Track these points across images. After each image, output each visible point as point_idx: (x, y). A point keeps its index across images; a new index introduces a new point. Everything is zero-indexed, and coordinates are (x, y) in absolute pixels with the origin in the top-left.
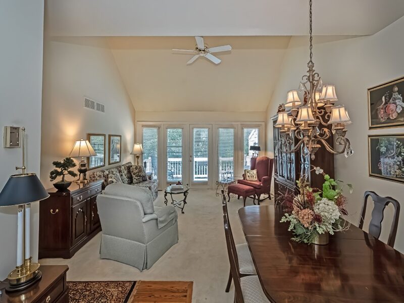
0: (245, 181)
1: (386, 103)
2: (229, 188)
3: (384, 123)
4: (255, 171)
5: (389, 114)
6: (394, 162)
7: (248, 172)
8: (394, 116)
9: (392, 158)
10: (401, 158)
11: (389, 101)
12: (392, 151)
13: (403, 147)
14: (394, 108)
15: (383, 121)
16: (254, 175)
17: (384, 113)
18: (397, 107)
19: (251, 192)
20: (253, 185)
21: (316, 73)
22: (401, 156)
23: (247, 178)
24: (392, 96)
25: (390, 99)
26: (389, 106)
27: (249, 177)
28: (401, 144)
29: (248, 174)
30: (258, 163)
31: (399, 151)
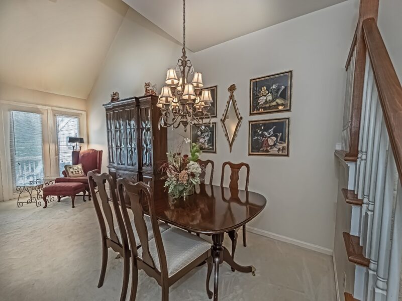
0: (68, 178)
2: (45, 190)
4: (80, 166)
7: (70, 168)
10: (208, 138)
12: (204, 134)
13: (209, 131)
16: (79, 170)
19: (81, 188)
20: (82, 181)
21: (188, 60)
22: (209, 136)
23: (71, 174)
27: (72, 173)
29: (71, 170)
30: (83, 156)
31: (207, 134)
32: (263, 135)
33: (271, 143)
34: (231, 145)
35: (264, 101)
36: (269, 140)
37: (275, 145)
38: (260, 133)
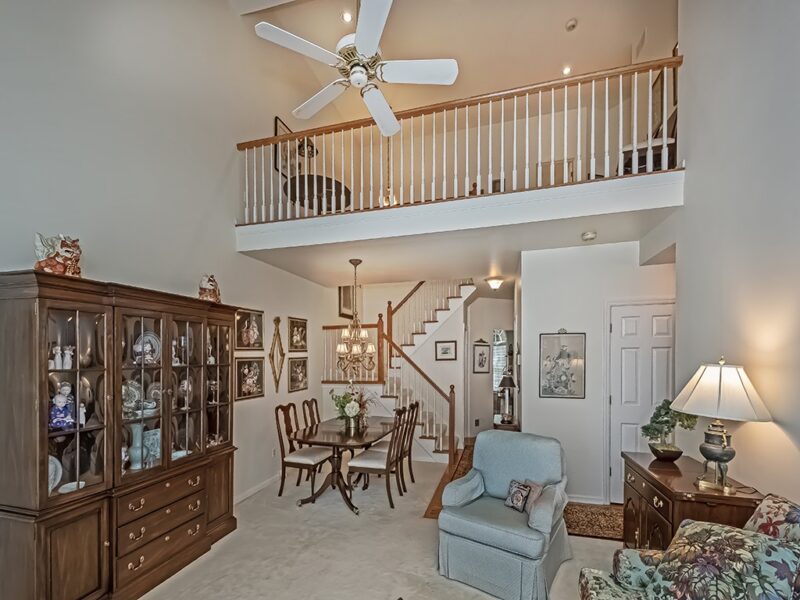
1: (248, 328)
5: (250, 339)
6: (253, 381)
12: (252, 372)
14: (253, 335)
17: (246, 337)
22: (257, 375)
24: (251, 323)
26: (250, 332)
31: (256, 372)
32: (296, 372)
33: (300, 379)
34: (277, 384)
35: (296, 340)
36: (300, 376)
37: (302, 380)
38: (295, 370)
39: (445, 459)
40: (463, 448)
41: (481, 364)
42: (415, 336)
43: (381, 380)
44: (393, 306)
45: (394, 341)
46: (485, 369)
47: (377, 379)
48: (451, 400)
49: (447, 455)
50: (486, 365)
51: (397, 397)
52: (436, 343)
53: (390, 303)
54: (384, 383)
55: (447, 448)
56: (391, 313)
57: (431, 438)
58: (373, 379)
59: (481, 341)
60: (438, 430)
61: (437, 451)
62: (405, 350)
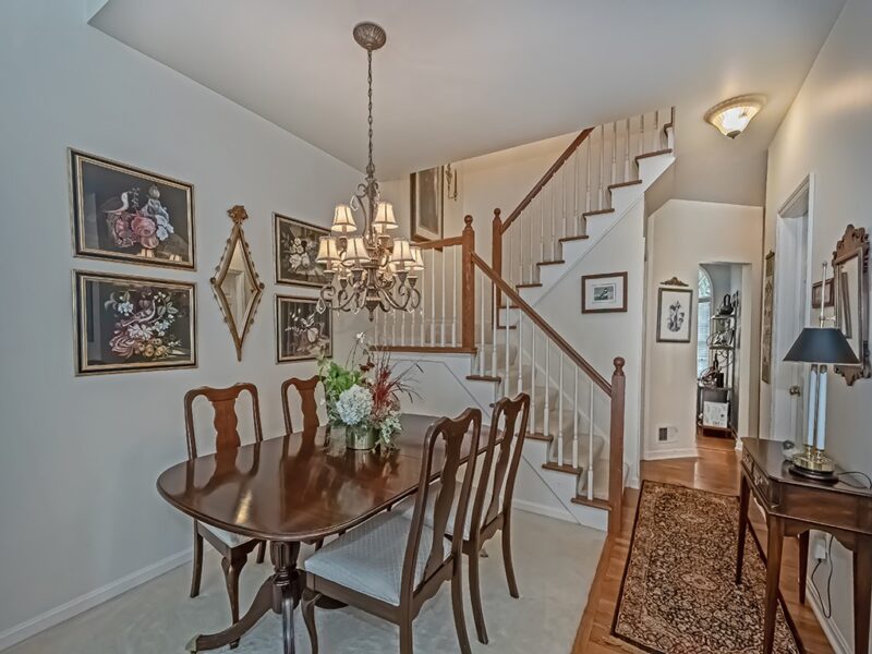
1: (130, 210)
3: (124, 250)
5: (140, 237)
6: (153, 331)
8: (151, 243)
9: (148, 326)
10: (168, 324)
11: (139, 209)
12: (148, 312)
13: (171, 304)
14: (152, 229)
15: (124, 246)
17: (125, 229)
18: (157, 228)
22: (168, 320)
24: (147, 202)
25: (142, 205)
26: (140, 220)
28: (168, 299)
31: (163, 311)
32: (299, 324)
33: (311, 338)
34: (239, 344)
35: (299, 263)
36: (309, 332)
37: (316, 341)
38: (296, 319)
39: (599, 519)
40: (637, 487)
41: (674, 326)
42: (541, 267)
43: (468, 346)
44: (503, 218)
45: (504, 278)
46: (682, 334)
47: (461, 345)
48: (615, 391)
49: (605, 514)
50: (684, 326)
51: (498, 380)
52: (584, 278)
53: (497, 212)
54: (474, 351)
55: (605, 495)
56: (499, 229)
57: (567, 469)
58: (454, 346)
59: (675, 281)
60: (583, 451)
61: (580, 500)
62: (523, 294)
